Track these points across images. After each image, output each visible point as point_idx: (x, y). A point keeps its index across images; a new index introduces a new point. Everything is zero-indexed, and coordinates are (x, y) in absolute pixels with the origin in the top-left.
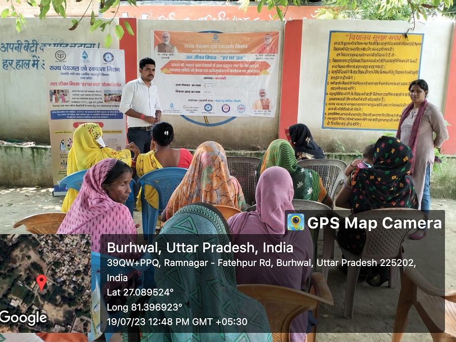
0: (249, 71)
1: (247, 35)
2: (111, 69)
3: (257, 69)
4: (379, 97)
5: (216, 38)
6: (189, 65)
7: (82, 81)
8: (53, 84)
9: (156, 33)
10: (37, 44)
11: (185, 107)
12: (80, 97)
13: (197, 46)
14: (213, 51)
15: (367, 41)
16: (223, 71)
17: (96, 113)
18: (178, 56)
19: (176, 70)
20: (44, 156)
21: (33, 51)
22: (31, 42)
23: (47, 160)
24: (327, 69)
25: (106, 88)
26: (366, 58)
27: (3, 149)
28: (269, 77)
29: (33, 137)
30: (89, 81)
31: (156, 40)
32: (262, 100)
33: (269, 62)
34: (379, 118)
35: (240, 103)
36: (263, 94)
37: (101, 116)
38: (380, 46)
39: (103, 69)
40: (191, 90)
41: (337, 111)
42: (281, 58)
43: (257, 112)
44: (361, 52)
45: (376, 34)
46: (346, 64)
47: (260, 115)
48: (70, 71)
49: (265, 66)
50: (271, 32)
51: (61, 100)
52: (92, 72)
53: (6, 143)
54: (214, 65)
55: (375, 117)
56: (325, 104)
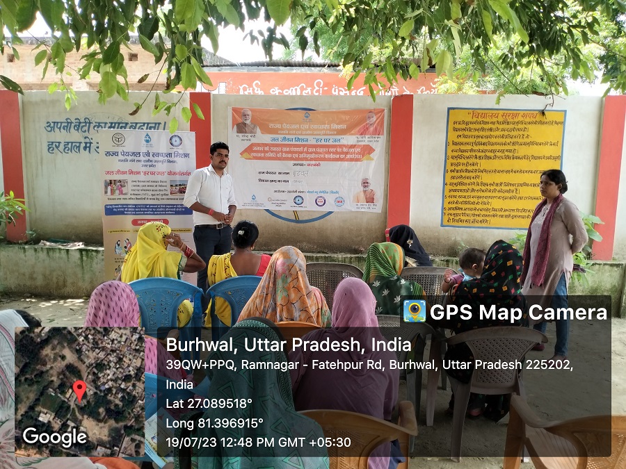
0: (348, 156)
1: (345, 113)
2: (178, 155)
3: (358, 153)
4: (512, 188)
5: (307, 117)
6: (274, 149)
7: (144, 169)
8: (108, 173)
9: (235, 110)
10: (90, 123)
11: (270, 199)
12: (141, 188)
13: (285, 126)
14: (304, 132)
15: (494, 120)
16: (317, 156)
17: (160, 208)
18: (262, 138)
19: (259, 155)
20: (95, 261)
21: (85, 131)
22: (82, 120)
23: (99, 266)
24: (446, 154)
25: (172, 178)
26: (493, 140)
27: (45, 252)
28: (373, 164)
29: (82, 236)
30: (152, 169)
31: (234, 119)
32: (365, 191)
33: (373, 145)
34: (512, 213)
35: (337, 195)
36: (366, 184)
37: (165, 211)
38: (511, 126)
39: (170, 155)
40: (278, 179)
41: (460, 206)
42: (388, 141)
43: (359, 206)
44: (488, 133)
45: (506, 112)
46: (469, 147)
47: (363, 210)
48: (130, 158)
49: (368, 150)
50: (374, 109)
51: (117, 192)
52: (156, 158)
53: (48, 243)
54: (305, 149)
55: (507, 213)
56: (444, 197)
